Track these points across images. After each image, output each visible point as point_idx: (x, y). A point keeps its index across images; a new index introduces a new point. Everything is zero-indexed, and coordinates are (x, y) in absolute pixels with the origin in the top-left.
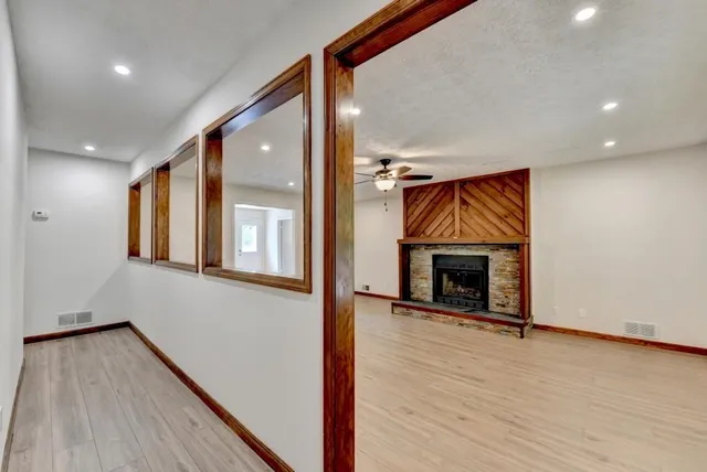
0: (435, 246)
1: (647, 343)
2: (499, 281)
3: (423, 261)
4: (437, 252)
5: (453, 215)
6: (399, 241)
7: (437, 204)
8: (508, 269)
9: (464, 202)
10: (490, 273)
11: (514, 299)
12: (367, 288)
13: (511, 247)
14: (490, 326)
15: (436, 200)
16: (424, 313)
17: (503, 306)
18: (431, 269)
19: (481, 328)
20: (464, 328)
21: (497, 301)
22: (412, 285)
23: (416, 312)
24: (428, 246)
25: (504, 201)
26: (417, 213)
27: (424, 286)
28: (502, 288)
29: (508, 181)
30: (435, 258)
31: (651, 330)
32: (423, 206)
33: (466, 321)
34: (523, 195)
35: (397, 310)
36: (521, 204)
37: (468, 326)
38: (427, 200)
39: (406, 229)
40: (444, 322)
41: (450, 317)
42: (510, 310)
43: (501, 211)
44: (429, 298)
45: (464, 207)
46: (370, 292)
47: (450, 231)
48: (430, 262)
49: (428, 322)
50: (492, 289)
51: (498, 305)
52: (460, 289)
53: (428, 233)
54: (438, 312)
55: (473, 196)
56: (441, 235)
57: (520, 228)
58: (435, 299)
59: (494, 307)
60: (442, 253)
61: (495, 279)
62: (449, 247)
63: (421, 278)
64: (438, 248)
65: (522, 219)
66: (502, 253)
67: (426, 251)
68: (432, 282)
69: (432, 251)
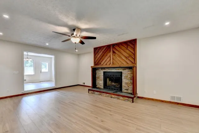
0: (104, 68)
1: (178, 104)
2: (126, 81)
3: (100, 74)
4: (105, 71)
5: (110, 57)
6: (91, 67)
7: (105, 53)
8: (129, 76)
9: (114, 52)
10: (123, 78)
11: (131, 88)
12: (84, 83)
13: (130, 68)
14: (121, 98)
15: (104, 52)
16: (99, 93)
17: (127, 90)
18: (103, 77)
19: (118, 99)
20: (113, 99)
21: (125, 88)
22: (97, 83)
23: (96, 93)
24: (102, 68)
25: (127, 51)
26: (98, 57)
27: (100, 83)
28: (126, 83)
29: (129, 44)
30: (104, 72)
31: (180, 99)
32: (100, 54)
33: (113, 96)
34: (134, 49)
35: (90, 92)
36: (133, 53)
37: (114, 98)
38: (102, 52)
39: (95, 63)
40: (106, 96)
41: (108, 95)
42: (130, 91)
43: (127, 55)
44: (102, 87)
45: (114, 54)
46: (85, 85)
47: (109, 63)
48: (102, 74)
49: (100, 96)
50: (123, 84)
51: (125, 89)
52: (113, 83)
53: (102, 64)
54: (103, 92)
55: (117, 50)
56: (106, 64)
57: (133, 61)
58: (104, 87)
59: (123, 90)
60: (107, 71)
61: (124, 80)
62: (109, 69)
63: (100, 80)
64: (105, 69)
65: (134, 58)
66: (127, 71)
67: (101, 70)
68: (103, 81)
69: (103, 70)
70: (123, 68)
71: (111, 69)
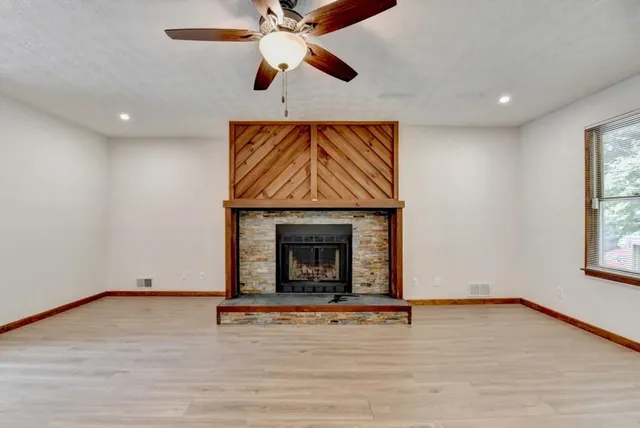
0: (281, 211)
1: (484, 301)
2: (365, 255)
3: (261, 234)
4: (284, 220)
5: (308, 170)
7: (284, 151)
8: (374, 239)
9: (323, 154)
10: (355, 246)
11: (381, 274)
12: (148, 282)
13: (377, 212)
14: (373, 316)
15: (281, 147)
16: (277, 315)
17: (369, 285)
18: (273, 246)
19: (361, 321)
20: (339, 327)
21: (362, 280)
22: (243, 272)
23: (263, 316)
24: (270, 211)
26: (252, 161)
27: (261, 272)
28: (367, 264)
30: (279, 227)
32: (261, 153)
33: (342, 315)
34: (392, 153)
35: (227, 318)
36: (389, 163)
37: (344, 322)
38: (269, 147)
39: (234, 186)
40: (309, 323)
41: (319, 314)
42: (377, 289)
43: (368, 170)
44: (271, 288)
45: (323, 160)
46: (154, 288)
47: (303, 191)
48: (272, 236)
49: (285, 328)
50: (357, 267)
51: (362, 284)
53: (270, 195)
56: (291, 196)
57: (387, 188)
58: (279, 288)
60: (291, 222)
61: (360, 253)
62: (302, 213)
63: (259, 260)
64: (285, 216)
65: (390, 180)
66: (368, 220)
67: (267, 220)
68: (275, 264)
69: (275, 219)
70: (356, 213)
71: (310, 216)
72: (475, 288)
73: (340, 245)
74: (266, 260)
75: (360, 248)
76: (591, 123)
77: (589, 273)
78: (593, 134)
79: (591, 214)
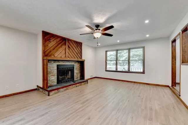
0: (58, 61)
3: (53, 67)
4: (59, 64)
5: (65, 50)
8: (78, 68)
9: (69, 46)
13: (78, 62)
15: (59, 43)
16: (65, 88)
17: (77, 78)
23: (62, 90)
24: (55, 61)
25: (78, 49)
27: (53, 79)
28: (77, 73)
29: (78, 44)
30: (57, 65)
32: (53, 43)
39: (44, 52)
42: (79, 79)
44: (56, 83)
47: (64, 56)
48: (56, 68)
50: (75, 74)
53: (56, 56)
56: (61, 57)
57: (80, 57)
59: (75, 79)
60: (61, 64)
61: (76, 71)
62: (63, 62)
63: (52, 75)
64: (59, 62)
65: (81, 55)
66: (77, 64)
67: (54, 63)
68: (56, 76)
69: (57, 63)
70: (75, 62)
71: (66, 62)
72: (91, 76)
73: (72, 70)
74: (54, 75)
75: (76, 70)
76: (106, 50)
77: (106, 71)
78: (106, 51)
79: (106, 63)
